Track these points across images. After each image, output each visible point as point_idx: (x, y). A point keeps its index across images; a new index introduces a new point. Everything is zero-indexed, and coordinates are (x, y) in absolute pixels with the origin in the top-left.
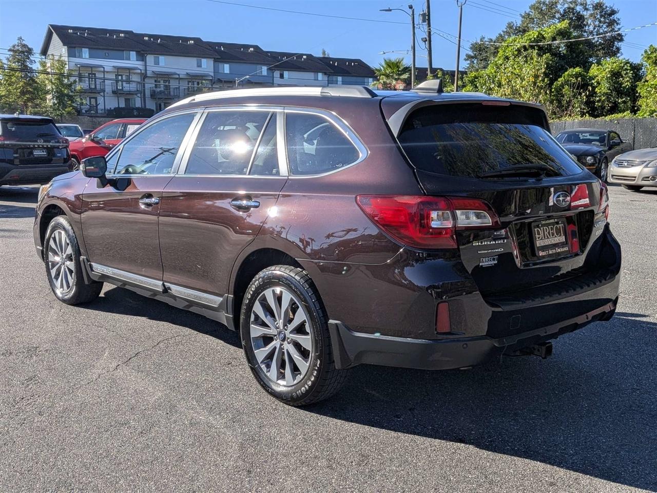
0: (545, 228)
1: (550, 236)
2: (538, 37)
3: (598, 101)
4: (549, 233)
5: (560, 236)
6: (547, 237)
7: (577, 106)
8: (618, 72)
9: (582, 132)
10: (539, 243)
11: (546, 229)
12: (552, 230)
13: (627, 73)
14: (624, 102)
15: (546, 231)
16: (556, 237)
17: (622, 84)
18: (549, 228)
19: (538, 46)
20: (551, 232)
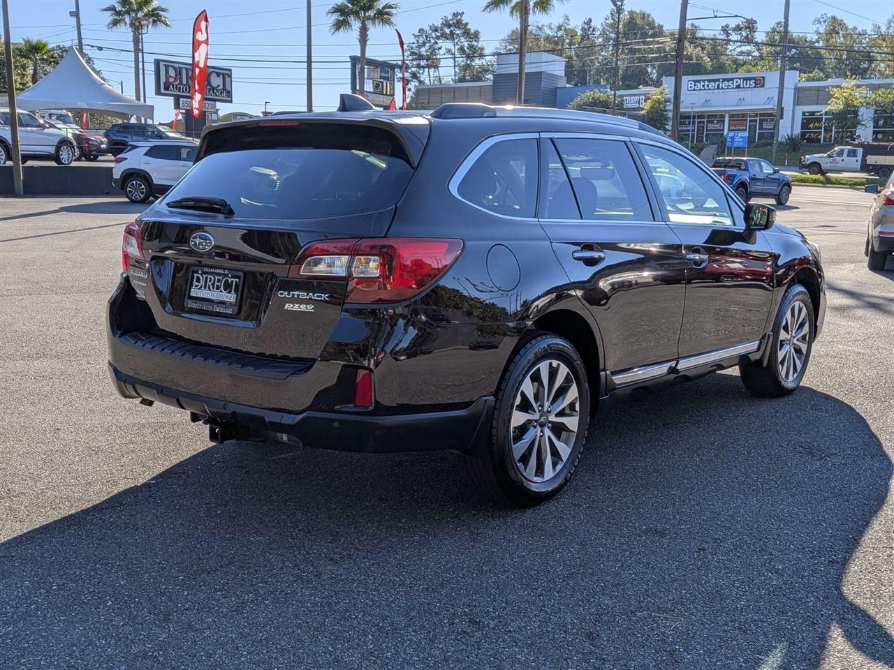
0: (209, 276)
1: (213, 288)
4: (213, 284)
5: (229, 292)
6: (209, 288)
10: (195, 292)
11: (211, 278)
12: (218, 282)
15: (210, 282)
16: (221, 291)
18: (215, 279)
20: (216, 283)
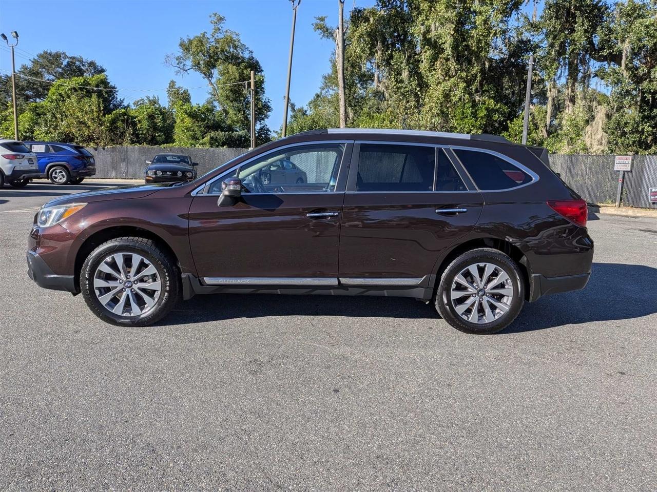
2: (84, 82)
3: (142, 134)
7: (128, 136)
8: (152, 115)
9: (168, 156)
13: (158, 117)
14: (159, 136)
17: (156, 123)
19: (86, 89)
